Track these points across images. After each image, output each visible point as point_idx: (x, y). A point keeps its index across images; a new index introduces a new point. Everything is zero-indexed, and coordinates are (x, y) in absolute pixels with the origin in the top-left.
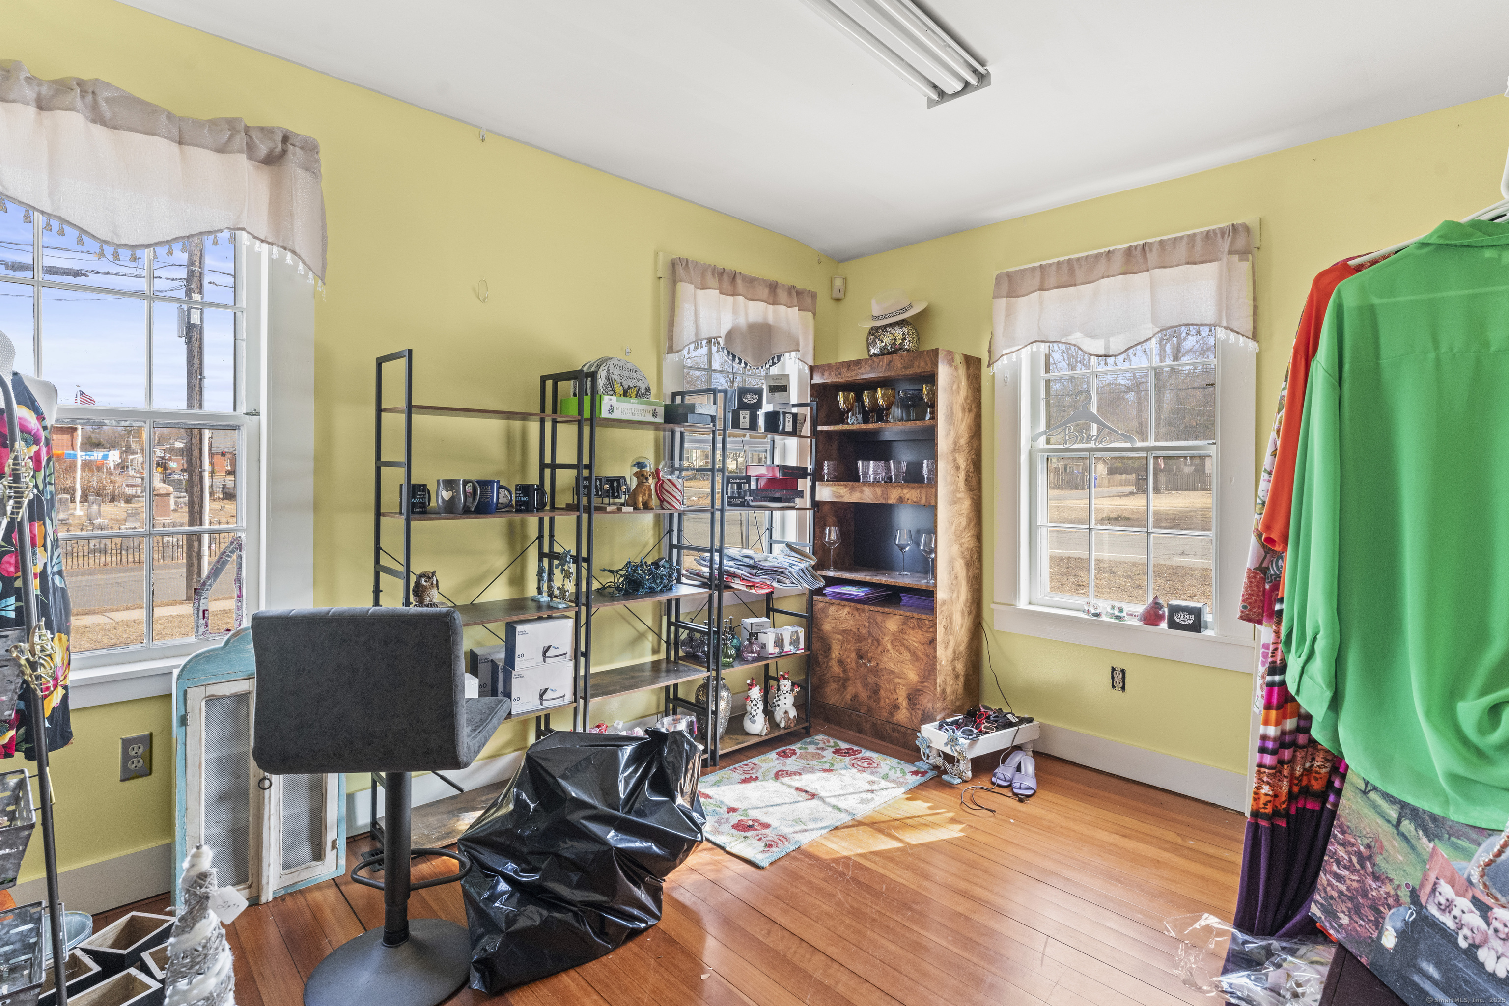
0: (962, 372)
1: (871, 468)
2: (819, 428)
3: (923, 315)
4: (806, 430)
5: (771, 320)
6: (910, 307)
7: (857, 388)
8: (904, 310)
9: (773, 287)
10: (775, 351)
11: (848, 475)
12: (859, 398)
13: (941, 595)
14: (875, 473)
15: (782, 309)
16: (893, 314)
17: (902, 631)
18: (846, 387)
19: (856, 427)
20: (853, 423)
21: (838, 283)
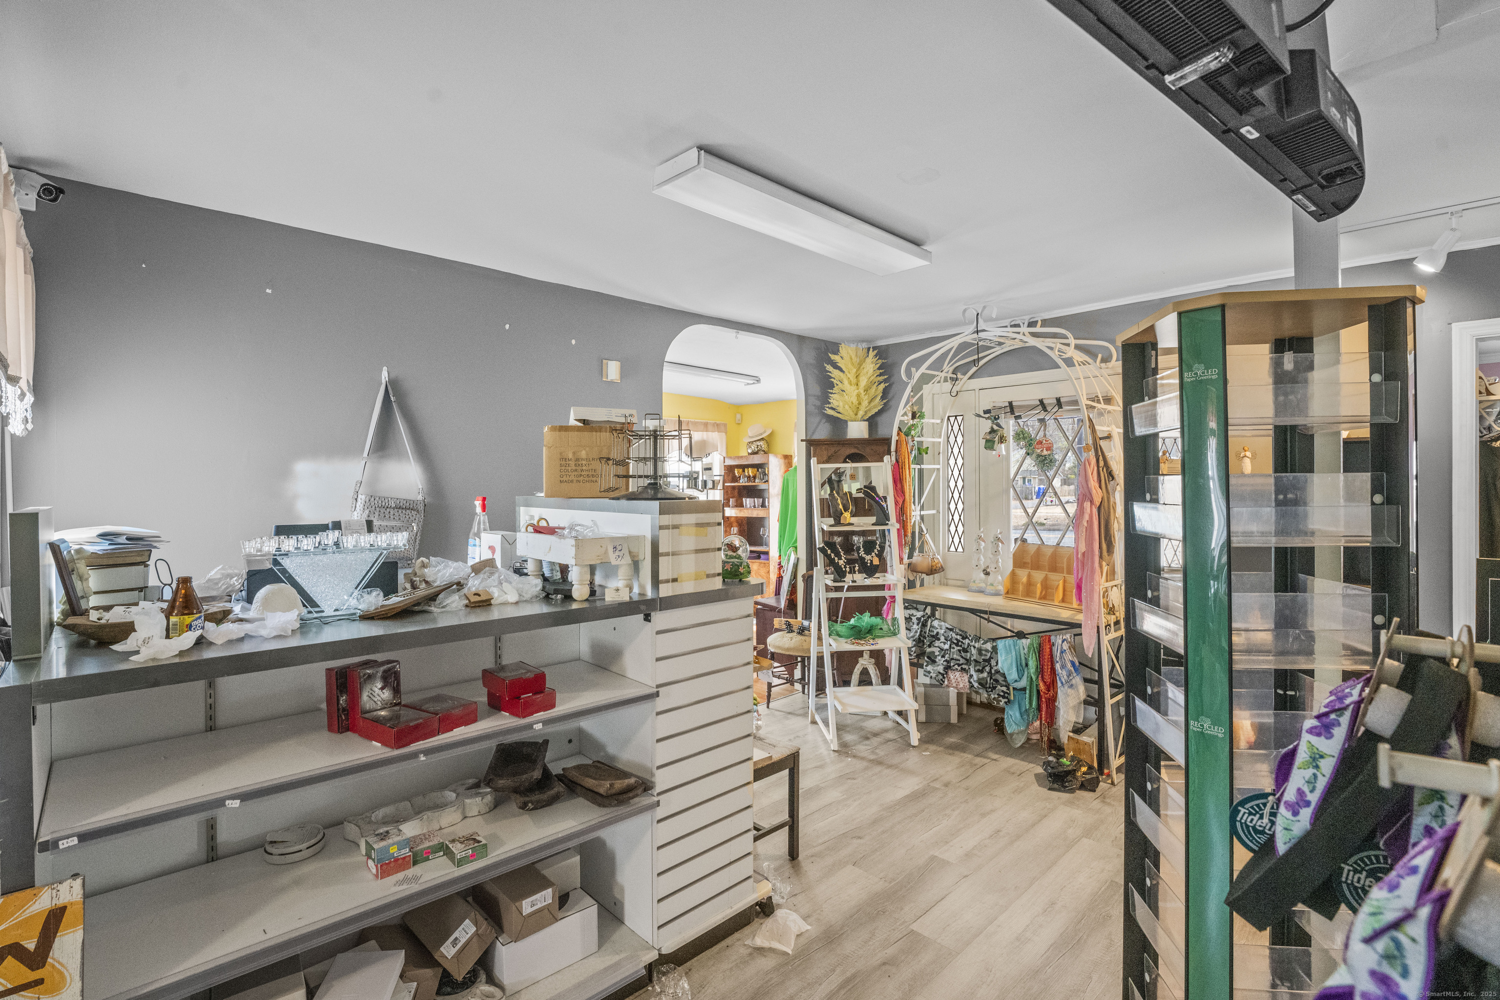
0: (782, 461)
1: (748, 502)
2: (726, 484)
3: (771, 435)
4: (720, 486)
5: (705, 438)
6: (765, 432)
7: (743, 467)
8: (761, 434)
9: (706, 425)
10: (707, 452)
11: (740, 505)
12: (744, 471)
13: (771, 554)
14: (750, 504)
15: (710, 433)
16: (757, 436)
17: (759, 569)
18: (738, 466)
19: (744, 484)
20: (743, 482)
21: (738, 416)
